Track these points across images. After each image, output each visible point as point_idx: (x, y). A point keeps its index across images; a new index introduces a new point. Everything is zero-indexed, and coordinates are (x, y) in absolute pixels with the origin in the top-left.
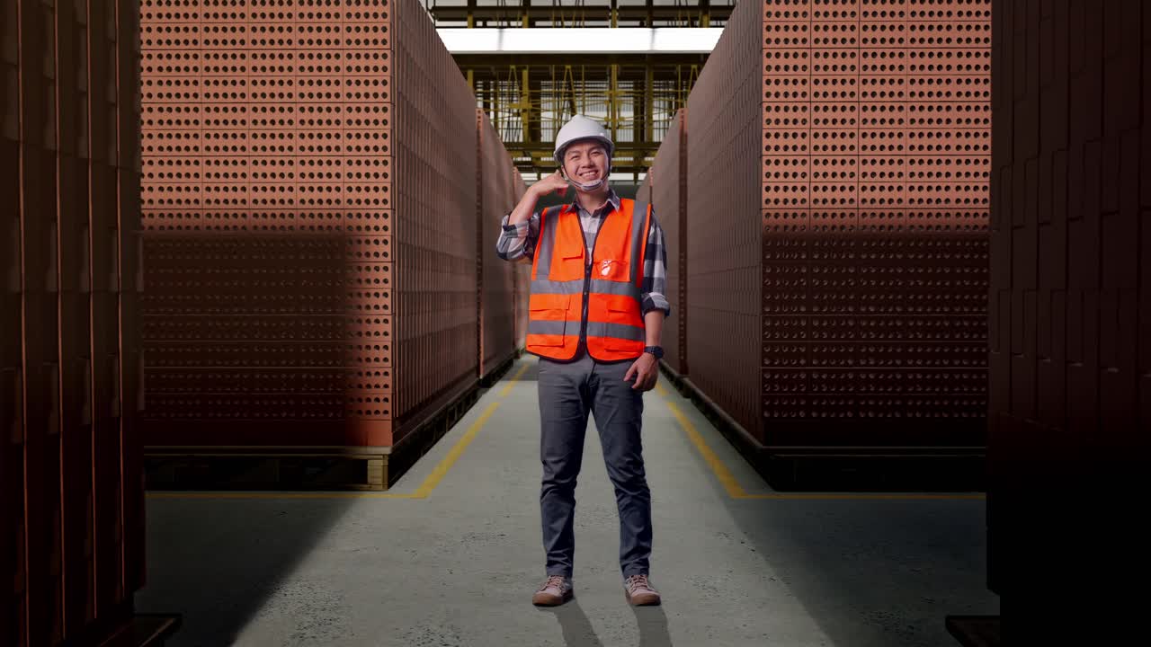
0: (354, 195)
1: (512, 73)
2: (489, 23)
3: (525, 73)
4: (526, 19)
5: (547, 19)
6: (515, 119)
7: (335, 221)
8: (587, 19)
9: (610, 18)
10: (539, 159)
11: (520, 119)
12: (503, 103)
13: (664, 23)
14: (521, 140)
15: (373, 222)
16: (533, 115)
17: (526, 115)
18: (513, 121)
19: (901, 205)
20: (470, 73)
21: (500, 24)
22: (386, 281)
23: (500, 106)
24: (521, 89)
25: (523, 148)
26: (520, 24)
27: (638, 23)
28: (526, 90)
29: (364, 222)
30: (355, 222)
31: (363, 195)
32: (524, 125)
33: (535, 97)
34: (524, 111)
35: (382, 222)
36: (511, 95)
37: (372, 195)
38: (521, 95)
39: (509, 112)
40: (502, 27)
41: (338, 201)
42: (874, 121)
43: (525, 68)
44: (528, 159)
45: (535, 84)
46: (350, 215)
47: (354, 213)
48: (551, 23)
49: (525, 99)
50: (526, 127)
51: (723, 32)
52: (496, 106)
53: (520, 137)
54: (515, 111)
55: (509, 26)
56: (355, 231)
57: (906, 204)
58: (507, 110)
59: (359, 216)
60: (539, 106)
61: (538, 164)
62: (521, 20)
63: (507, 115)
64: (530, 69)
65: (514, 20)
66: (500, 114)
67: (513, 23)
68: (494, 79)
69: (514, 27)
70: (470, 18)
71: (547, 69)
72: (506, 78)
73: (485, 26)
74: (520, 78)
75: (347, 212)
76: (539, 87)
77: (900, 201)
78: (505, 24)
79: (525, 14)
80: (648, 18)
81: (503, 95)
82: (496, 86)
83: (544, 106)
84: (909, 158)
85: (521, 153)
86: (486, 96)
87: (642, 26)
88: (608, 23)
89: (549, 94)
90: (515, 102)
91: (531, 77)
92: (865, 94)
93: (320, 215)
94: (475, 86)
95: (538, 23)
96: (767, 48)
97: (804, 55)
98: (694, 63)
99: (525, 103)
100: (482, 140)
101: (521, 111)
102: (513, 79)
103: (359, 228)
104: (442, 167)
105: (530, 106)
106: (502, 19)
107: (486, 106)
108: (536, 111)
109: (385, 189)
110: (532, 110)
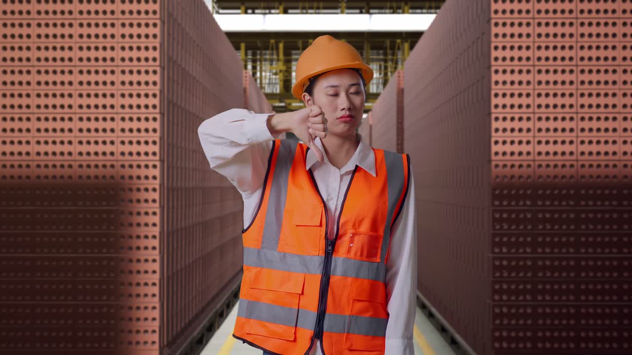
0: (127, 148)
1: (272, 46)
2: (257, 11)
3: (281, 46)
4: (281, 8)
5: (296, 8)
6: (274, 77)
7: (109, 171)
8: (324, 8)
9: (340, 7)
10: (290, 104)
11: (277, 77)
12: (266, 66)
13: (377, 11)
14: (278, 91)
15: (143, 172)
16: (286, 74)
17: (281, 74)
18: (272, 79)
19: (615, 158)
20: (243, 46)
21: (263, 11)
22: (154, 225)
23: (263, 68)
24: (278, 55)
25: (280, 97)
26: (278, 11)
27: (358, 11)
28: (281, 56)
29: (135, 172)
30: (127, 172)
31: (135, 148)
32: (280, 81)
33: (288, 62)
34: (281, 71)
35: (152, 172)
36: (271, 61)
37: (143, 148)
38: (278, 60)
39: (270, 72)
40: (265, 14)
41: (112, 154)
42: (590, 83)
43: (281, 42)
44: (283, 104)
45: (287, 53)
46: (123, 166)
47: (127, 164)
48: (299, 11)
49: (281, 63)
50: (282, 82)
51: (436, 17)
52: (261, 68)
53: (277, 89)
54: (274, 71)
55: (270, 13)
56: (127, 181)
57: (619, 156)
59: (131, 166)
60: (290, 68)
61: (290, 107)
62: (278, 8)
63: (268, 74)
64: (285, 43)
65: (274, 8)
66: (263, 74)
67: (273, 11)
68: (259, 49)
69: (274, 14)
70: (243, 8)
71: (296, 42)
72: (267, 49)
73: (253, 13)
74: (277, 49)
75: (120, 163)
76: (290, 55)
77: (614, 153)
78: (267, 11)
79: (281, 4)
80: (366, 8)
81: (266, 60)
82: (261, 55)
84: (623, 116)
85: (278, 101)
86: (254, 61)
87: (361, 13)
88: (339, 11)
90: (274, 66)
91: (285, 48)
92: (582, 59)
93: (96, 166)
94: (246, 55)
95: (290, 11)
96: (494, 18)
97: (528, 24)
98: (399, 38)
99: (281, 66)
100: (248, 93)
101: (278, 71)
102: (272, 49)
103: (131, 177)
105: (284, 68)
106: (265, 8)
107: (254, 68)
108: (288, 71)
109: (154, 143)
110: (286, 71)
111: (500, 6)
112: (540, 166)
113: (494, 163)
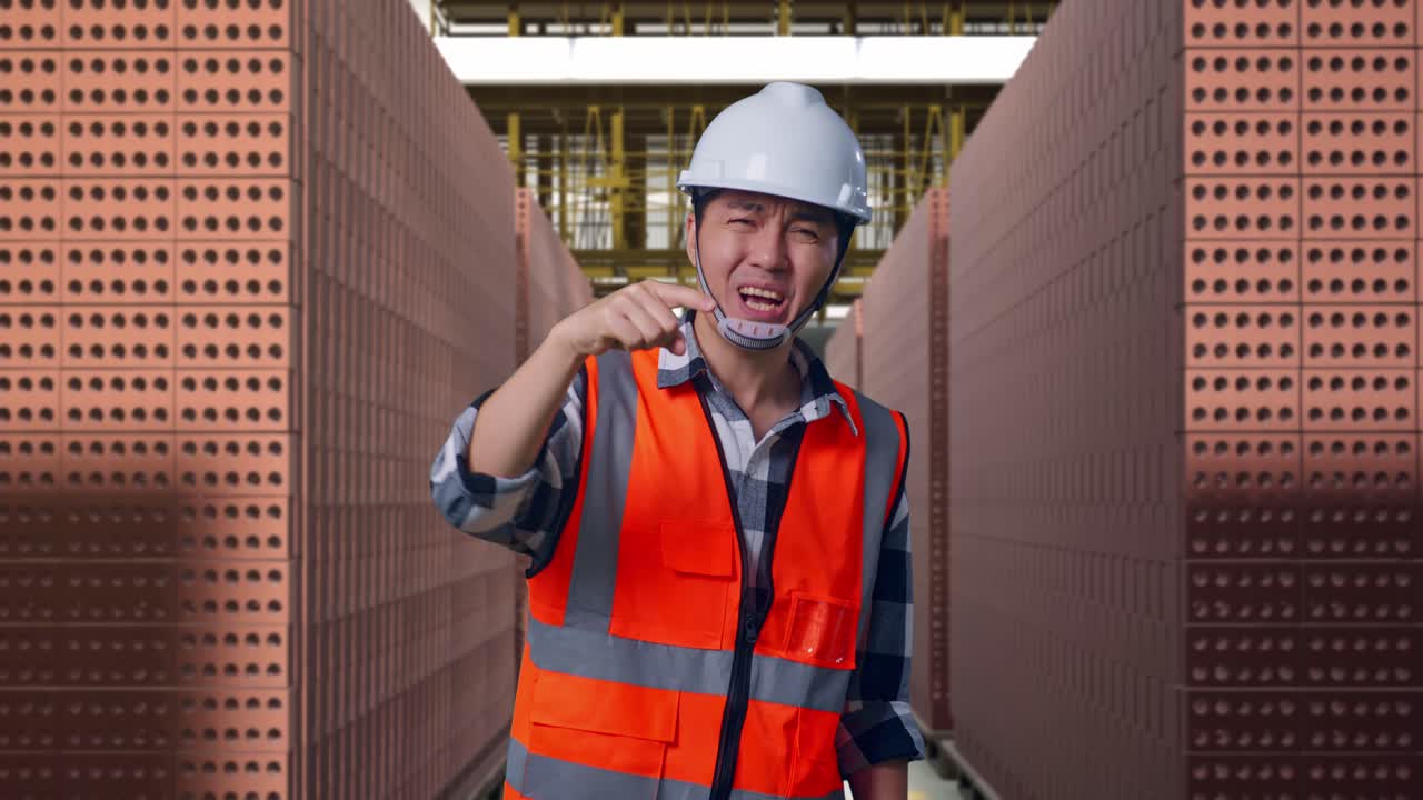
0: (200, 399)
1: (594, 122)
2: (551, 28)
3: (617, 121)
4: (618, 19)
5: (657, 20)
6: (598, 206)
7: (152, 462)
8: (734, 20)
9: (777, 18)
11: (607, 206)
12: (577, 176)
13: (875, 28)
14: (610, 245)
15: (243, 463)
16: (631, 198)
17: (618, 199)
18: (594, 211)
20: (514, 121)
21: (570, 29)
22: (275, 606)
23: (570, 183)
24: (609, 148)
25: (614, 261)
26: (607, 28)
27: (825, 28)
28: (618, 151)
29: (223, 463)
30: (201, 462)
31: (221, 399)
32: (615, 216)
33: (636, 165)
34: (616, 191)
35: (268, 463)
36: (591, 162)
37: (243, 399)
38: (610, 160)
39: (587, 193)
40: (573, 35)
41: (160, 414)
43: (616, 111)
45: (634, 142)
46: (190, 447)
47: (200, 441)
48: (664, 28)
49: (616, 169)
50: (619, 223)
51: (1037, 44)
52: (562, 182)
53: (608, 240)
54: (599, 191)
55: (587, 34)
56: (201, 486)
58: (583, 189)
59: (212, 448)
60: (643, 182)
62: (609, 21)
63: (582, 198)
64: (627, 113)
65: (597, 21)
66: (570, 198)
67: (595, 28)
68: (558, 130)
69: (596, 35)
70: (514, 19)
71: (658, 112)
72: (579, 130)
73: (542, 33)
74: (607, 129)
75: (183, 439)
76: (642, 146)
78: (579, 28)
79: (616, 9)
80: (847, 19)
81: (575, 160)
82: (562, 146)
83: (652, 182)
86: (544, 163)
87: (834, 32)
88: (773, 27)
89: (661, 160)
90: (598, 175)
91: (628, 128)
93: (118, 447)
94: (523, 146)
95: (641, 28)
96: (1193, 47)
97: (1285, 64)
98: (935, 102)
99: (616, 177)
100: (527, 250)
101: (609, 191)
102: (594, 131)
103: (211, 478)
104: (431, 317)
105: (625, 182)
106: (574, 21)
107: (544, 181)
108: (637, 191)
109: (275, 384)
110: (631, 190)
111: (1208, 15)
112: (1316, 447)
113: (1191, 440)
